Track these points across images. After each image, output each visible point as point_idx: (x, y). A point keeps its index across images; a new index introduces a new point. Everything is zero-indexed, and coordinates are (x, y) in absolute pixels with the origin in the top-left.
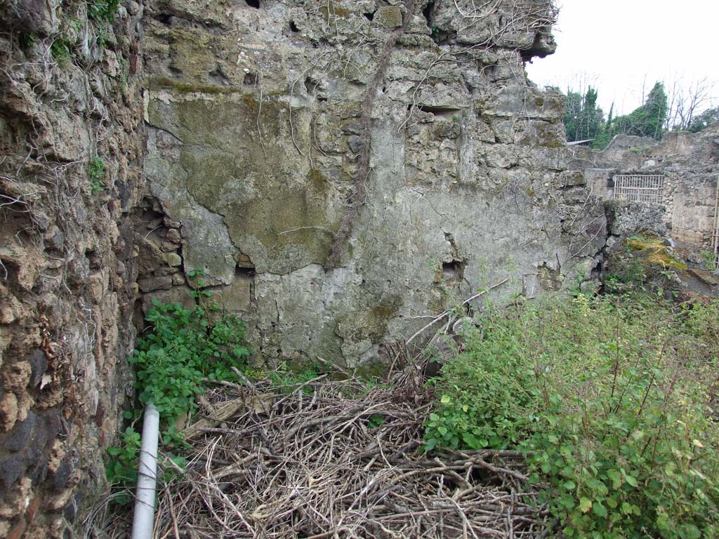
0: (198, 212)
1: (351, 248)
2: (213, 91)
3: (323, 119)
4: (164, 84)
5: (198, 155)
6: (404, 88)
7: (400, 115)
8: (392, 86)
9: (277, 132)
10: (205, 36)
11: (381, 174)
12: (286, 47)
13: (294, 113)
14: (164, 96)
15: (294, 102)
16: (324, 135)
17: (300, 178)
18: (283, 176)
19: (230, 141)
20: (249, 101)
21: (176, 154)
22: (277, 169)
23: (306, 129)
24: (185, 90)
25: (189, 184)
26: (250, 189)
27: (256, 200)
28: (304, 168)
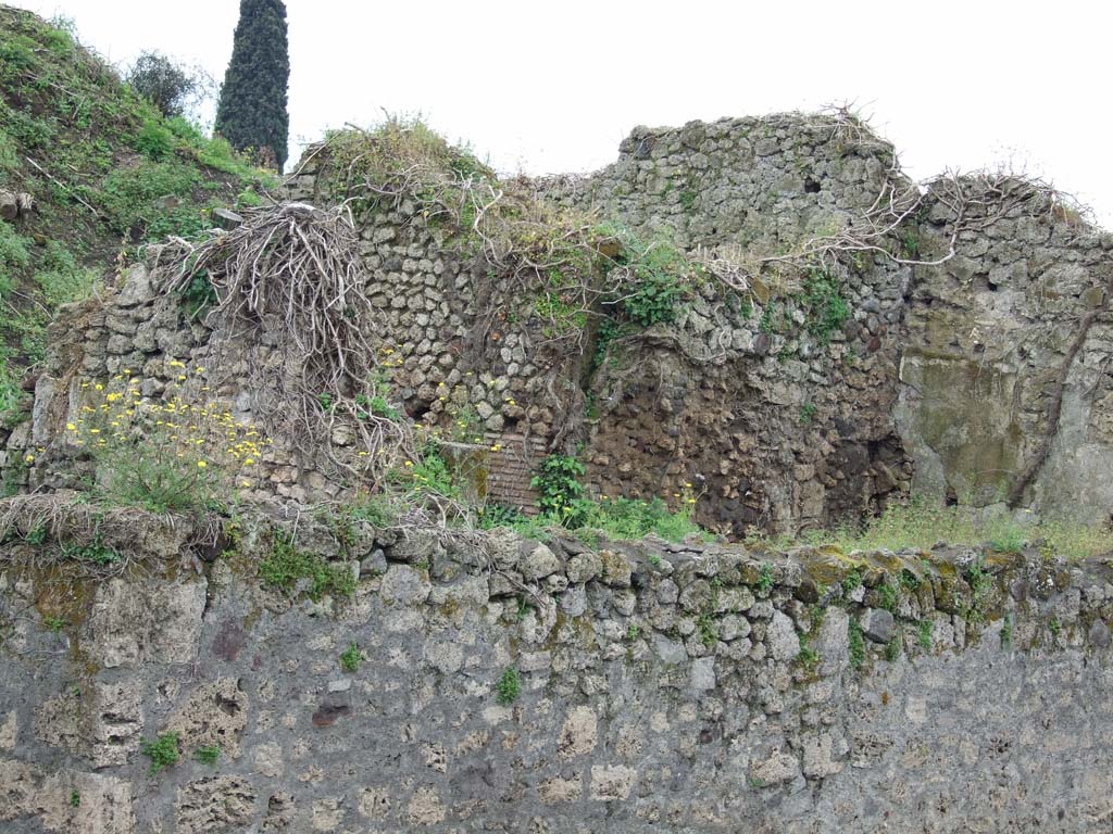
0: (925, 451)
1: (1033, 493)
2: (948, 358)
3: (1027, 383)
4: (916, 352)
5: (932, 408)
6: (1097, 358)
7: (1090, 382)
8: (1088, 356)
9: (989, 393)
10: (950, 314)
11: (1066, 431)
12: (1011, 323)
13: (1003, 377)
14: (916, 361)
15: (1005, 369)
16: (1025, 395)
17: (1001, 431)
18: (989, 427)
19: (954, 397)
20: (973, 366)
21: (918, 405)
22: (985, 421)
23: (1010, 390)
24: (929, 357)
25: (923, 428)
26: (964, 436)
27: (966, 445)
28: (1006, 422)
